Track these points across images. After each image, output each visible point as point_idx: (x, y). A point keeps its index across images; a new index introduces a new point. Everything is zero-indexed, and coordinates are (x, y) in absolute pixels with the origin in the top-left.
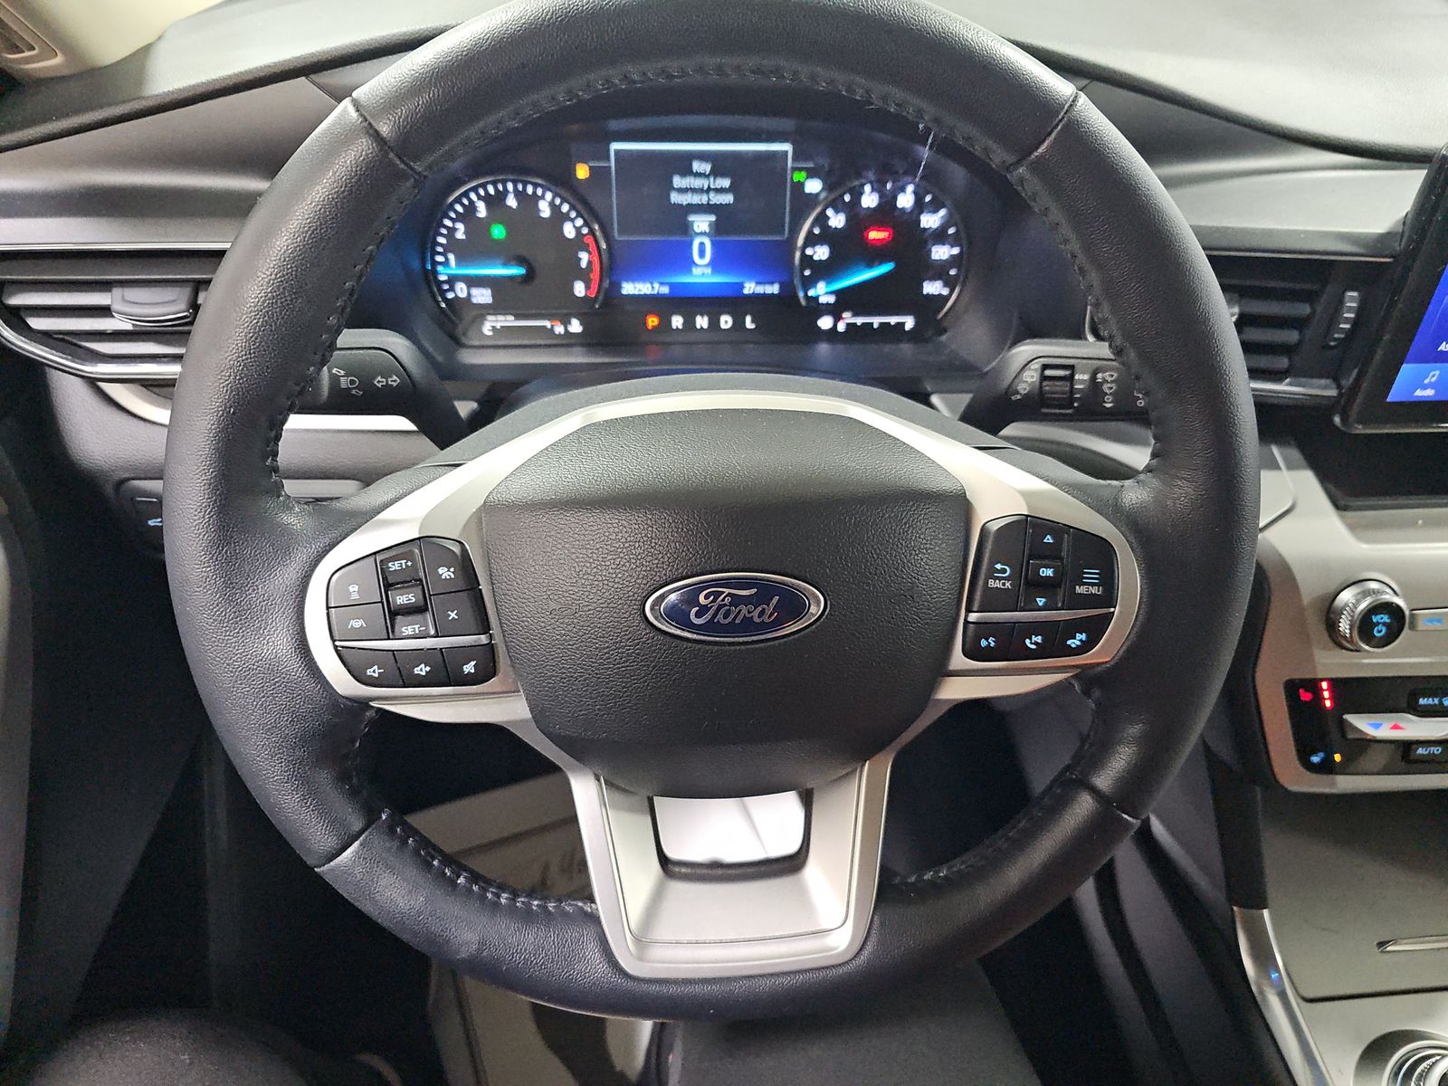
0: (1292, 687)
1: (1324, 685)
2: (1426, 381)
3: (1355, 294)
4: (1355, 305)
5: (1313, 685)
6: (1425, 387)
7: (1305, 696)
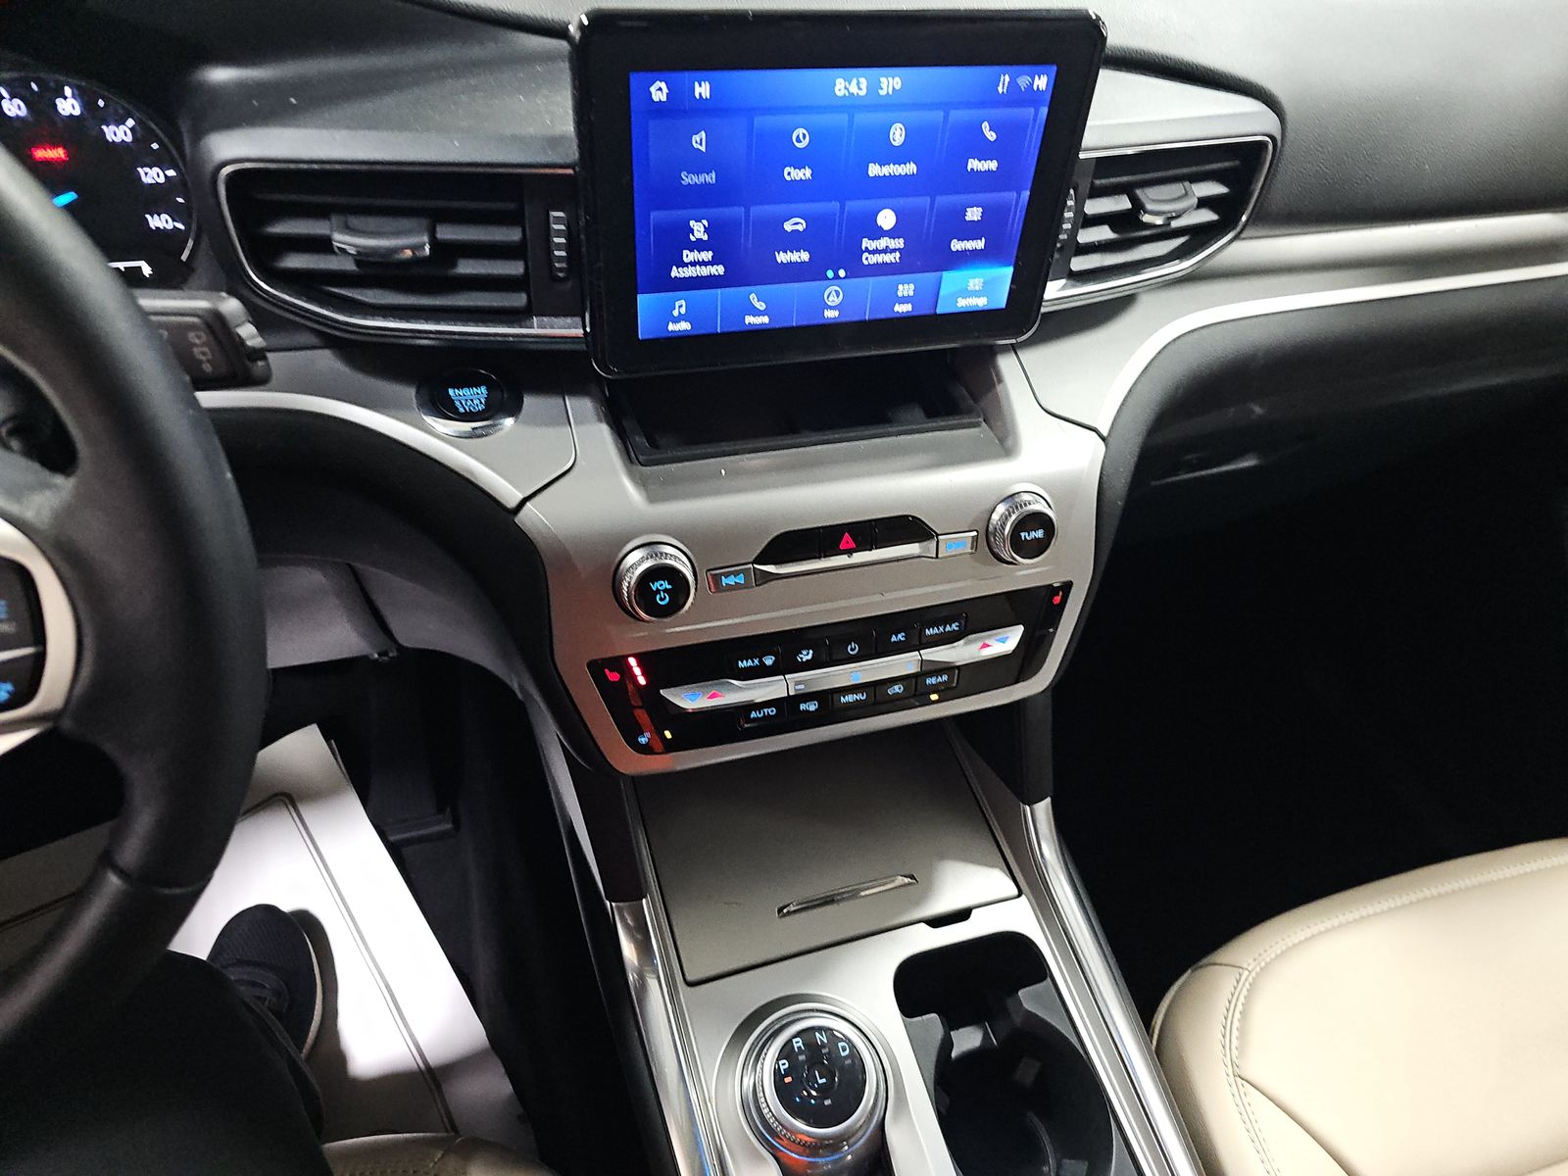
0: (597, 668)
1: (632, 661)
2: (676, 313)
3: (561, 214)
4: (563, 227)
5: (620, 664)
6: (676, 320)
7: (613, 676)
